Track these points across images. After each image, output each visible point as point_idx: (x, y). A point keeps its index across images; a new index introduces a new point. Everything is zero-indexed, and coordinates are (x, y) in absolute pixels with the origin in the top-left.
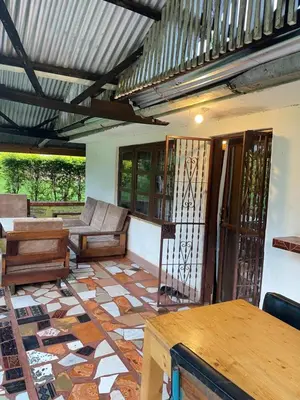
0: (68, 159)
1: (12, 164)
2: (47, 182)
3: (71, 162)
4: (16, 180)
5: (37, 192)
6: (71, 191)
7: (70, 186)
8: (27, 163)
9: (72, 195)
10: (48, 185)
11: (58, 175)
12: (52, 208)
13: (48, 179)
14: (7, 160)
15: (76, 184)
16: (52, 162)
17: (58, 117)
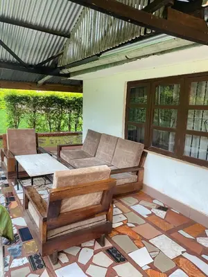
0: (61, 95)
1: (13, 100)
2: (43, 114)
3: (63, 97)
4: (16, 114)
5: (35, 124)
6: (63, 122)
7: (61, 118)
8: (26, 99)
9: (64, 126)
10: (43, 118)
11: (52, 109)
12: (51, 138)
13: (44, 112)
14: (8, 96)
15: (67, 116)
16: (47, 98)
17: (62, 54)
